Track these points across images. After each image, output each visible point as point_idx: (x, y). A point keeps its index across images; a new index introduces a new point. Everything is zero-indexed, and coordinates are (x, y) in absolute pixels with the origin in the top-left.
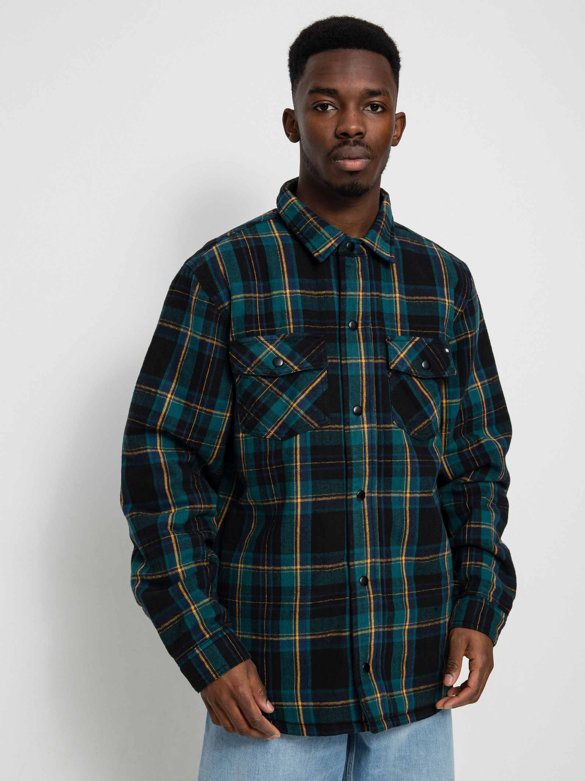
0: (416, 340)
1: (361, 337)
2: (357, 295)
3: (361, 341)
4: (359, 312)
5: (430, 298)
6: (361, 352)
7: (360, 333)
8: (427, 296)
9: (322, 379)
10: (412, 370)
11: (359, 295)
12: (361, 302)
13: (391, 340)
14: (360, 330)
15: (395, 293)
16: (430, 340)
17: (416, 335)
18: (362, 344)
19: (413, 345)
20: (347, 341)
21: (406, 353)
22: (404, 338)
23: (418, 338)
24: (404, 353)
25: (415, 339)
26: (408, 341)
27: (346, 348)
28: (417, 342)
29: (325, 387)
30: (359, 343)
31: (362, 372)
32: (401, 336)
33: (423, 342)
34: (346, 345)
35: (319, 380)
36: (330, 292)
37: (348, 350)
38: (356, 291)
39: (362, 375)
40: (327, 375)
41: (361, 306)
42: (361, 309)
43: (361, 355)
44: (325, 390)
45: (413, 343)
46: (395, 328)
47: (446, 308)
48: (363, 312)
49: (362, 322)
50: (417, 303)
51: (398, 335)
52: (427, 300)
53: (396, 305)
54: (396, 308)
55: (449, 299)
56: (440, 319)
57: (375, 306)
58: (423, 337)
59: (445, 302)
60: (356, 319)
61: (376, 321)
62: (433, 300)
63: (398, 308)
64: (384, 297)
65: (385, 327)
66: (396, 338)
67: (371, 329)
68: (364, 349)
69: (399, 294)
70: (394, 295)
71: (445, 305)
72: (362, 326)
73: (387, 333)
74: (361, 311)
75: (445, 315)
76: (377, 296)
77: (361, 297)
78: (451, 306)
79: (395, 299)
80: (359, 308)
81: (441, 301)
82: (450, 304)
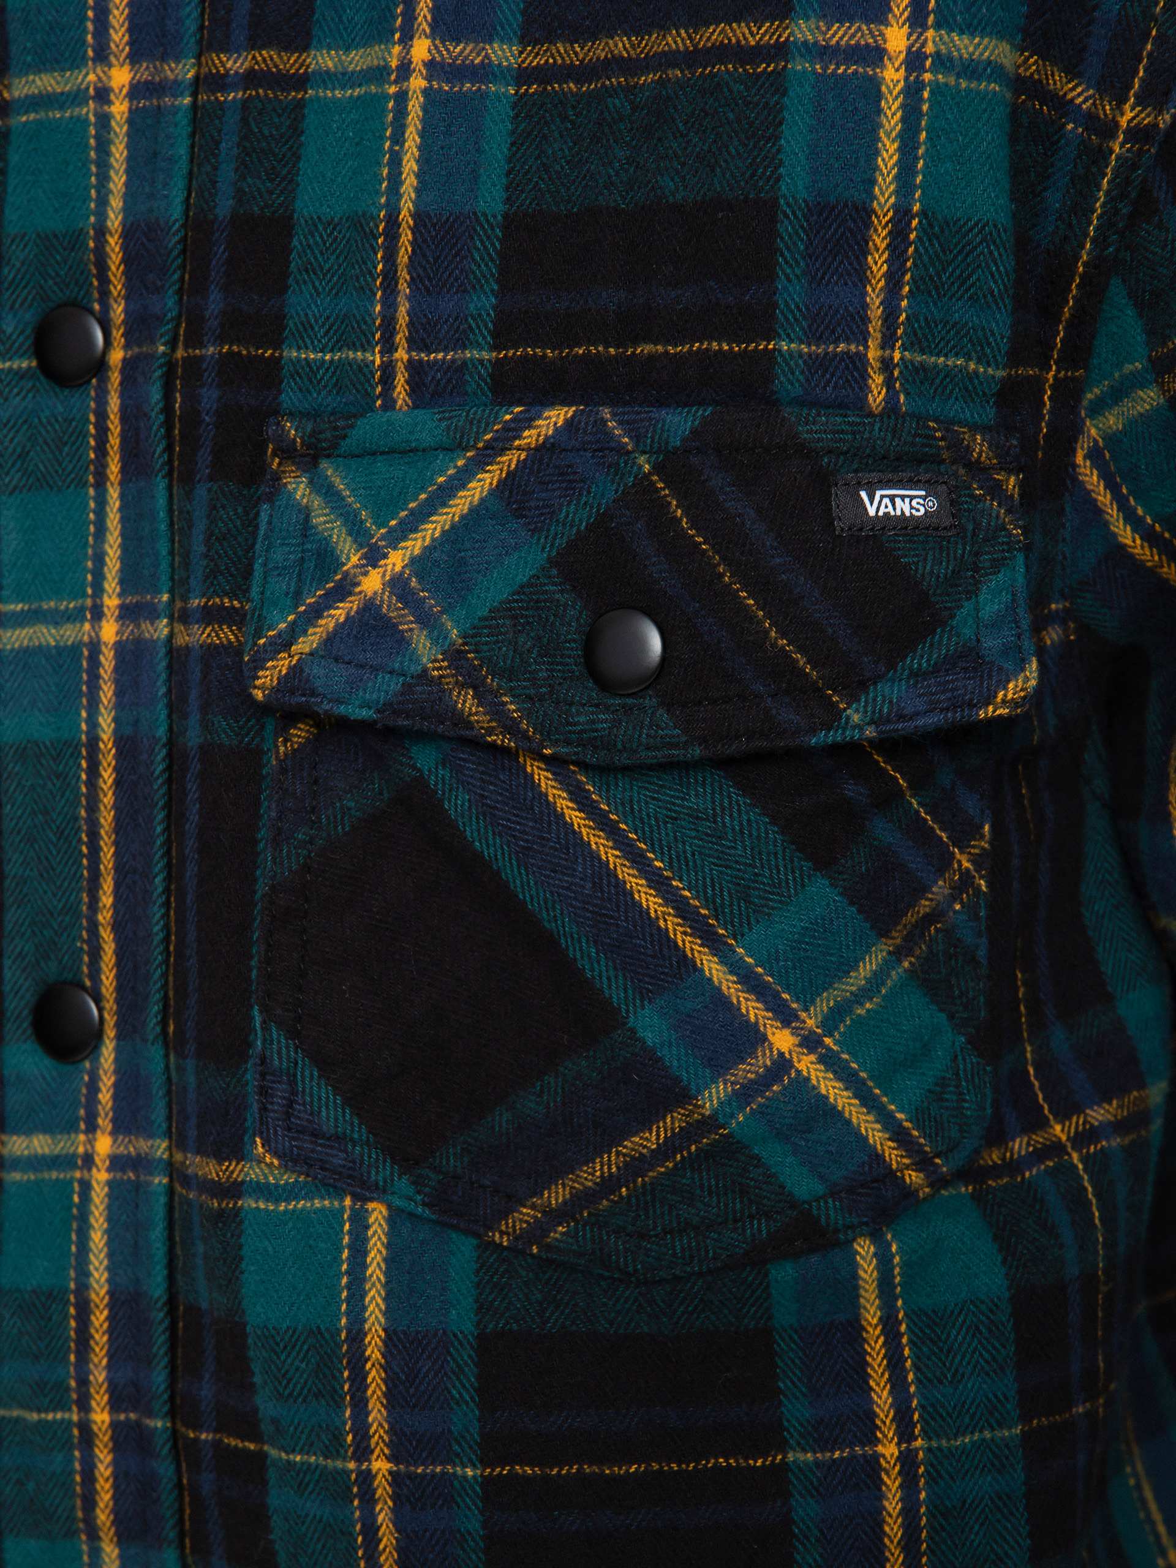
0: (530, 437)
1: (114, 439)
2: (78, 97)
3: (114, 468)
4: (101, 232)
5: (714, 34)
6: (100, 559)
7: (114, 403)
8: (697, 20)
10: (467, 702)
11: (103, 95)
12: (119, 152)
13: (309, 457)
14: (115, 378)
15: (407, 38)
17: (540, 389)
18: (114, 494)
19: (507, 486)
20: (8, 477)
21: (413, 560)
22: (428, 424)
23: (556, 417)
24: (396, 560)
25: (526, 421)
26: (462, 447)
28: (546, 449)
30: (95, 487)
31: (93, 724)
32: (416, 407)
33: (605, 446)
38: (76, 62)
39: (93, 741)
41: (118, 181)
42: (116, 202)
43: (99, 589)
45: (511, 459)
46: (366, 346)
47: (879, 111)
48: (128, 234)
49: (126, 311)
50: (612, 92)
51: (389, 404)
52: (693, 58)
53: (399, 138)
54: (396, 162)
55: (925, 27)
56: (785, 228)
57: (227, 173)
58: (612, 403)
59: (877, 54)
60: (88, 293)
61: (215, 303)
62: (722, 52)
63: (410, 165)
64: (327, 78)
65: (277, 345)
66: (364, 430)
67: (171, 366)
68: (123, 534)
69: (432, 36)
70: (397, 49)
71: (873, 90)
72: (126, 347)
73: (289, 397)
74: (114, 221)
75: (873, 182)
76: (251, 78)
77: (119, 109)
78: (938, 90)
79: (392, 89)
80: (103, 202)
81: (825, 53)
82: (934, 70)
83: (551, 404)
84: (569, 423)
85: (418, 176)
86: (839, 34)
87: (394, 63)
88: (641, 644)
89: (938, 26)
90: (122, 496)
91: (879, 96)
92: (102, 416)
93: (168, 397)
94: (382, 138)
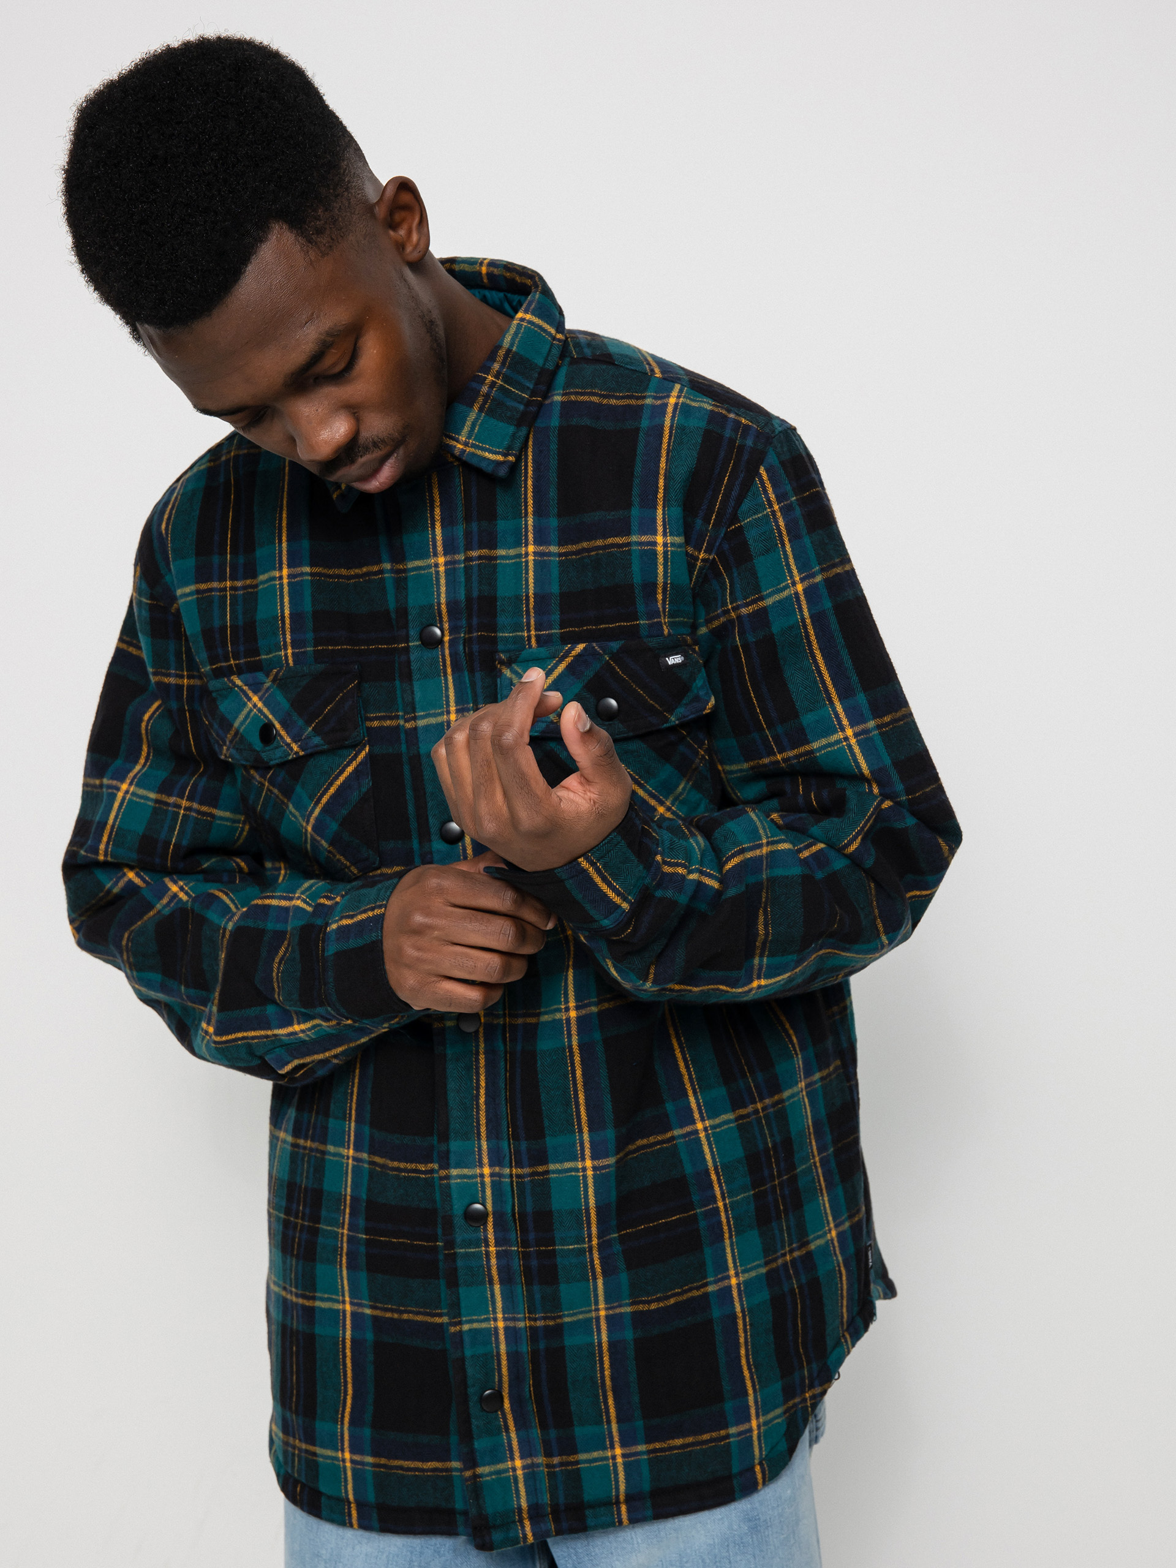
0: (574, 653)
1: (448, 662)
2: (429, 566)
3: (449, 670)
4: (439, 604)
5: (610, 541)
6: (448, 697)
7: (447, 652)
8: (605, 537)
9: (358, 766)
11: (437, 565)
12: (443, 581)
13: (509, 663)
14: (447, 645)
15: (527, 546)
16: (615, 645)
17: (575, 639)
18: (450, 678)
19: (568, 667)
20: (415, 676)
22: (543, 652)
23: (580, 647)
25: (573, 649)
27: (413, 693)
28: (579, 656)
29: (367, 783)
30: (444, 676)
32: (538, 647)
33: (595, 654)
34: (412, 685)
35: (350, 769)
36: (375, 568)
37: (418, 695)
38: (428, 556)
40: (370, 755)
41: (443, 589)
42: (443, 596)
43: (448, 705)
44: (364, 790)
45: (569, 660)
46: (523, 631)
47: (657, 558)
48: (448, 604)
49: (449, 625)
50: (584, 558)
51: (530, 647)
52: (605, 547)
53: (527, 573)
54: (527, 580)
55: (667, 537)
56: (637, 591)
57: (475, 585)
58: (596, 642)
59: (655, 544)
60: (436, 621)
61: (475, 621)
62: (613, 545)
63: (531, 581)
64: (503, 557)
65: (495, 632)
66: (524, 654)
67: (465, 639)
68: (454, 689)
69: (534, 544)
70: (524, 549)
71: (655, 553)
72: (450, 636)
73: (500, 647)
74: (443, 600)
75: (657, 576)
76: (480, 558)
77: (442, 569)
78: (672, 552)
79: (524, 560)
80: (439, 595)
81: (641, 544)
82: (671, 547)
83: (578, 644)
84: (584, 648)
85: (534, 583)
86: (644, 538)
87: (523, 553)
88: (610, 706)
89: (670, 536)
90: (453, 678)
91: (656, 554)
92: (443, 656)
93: (464, 649)
94: (522, 574)
